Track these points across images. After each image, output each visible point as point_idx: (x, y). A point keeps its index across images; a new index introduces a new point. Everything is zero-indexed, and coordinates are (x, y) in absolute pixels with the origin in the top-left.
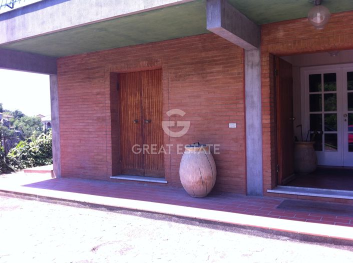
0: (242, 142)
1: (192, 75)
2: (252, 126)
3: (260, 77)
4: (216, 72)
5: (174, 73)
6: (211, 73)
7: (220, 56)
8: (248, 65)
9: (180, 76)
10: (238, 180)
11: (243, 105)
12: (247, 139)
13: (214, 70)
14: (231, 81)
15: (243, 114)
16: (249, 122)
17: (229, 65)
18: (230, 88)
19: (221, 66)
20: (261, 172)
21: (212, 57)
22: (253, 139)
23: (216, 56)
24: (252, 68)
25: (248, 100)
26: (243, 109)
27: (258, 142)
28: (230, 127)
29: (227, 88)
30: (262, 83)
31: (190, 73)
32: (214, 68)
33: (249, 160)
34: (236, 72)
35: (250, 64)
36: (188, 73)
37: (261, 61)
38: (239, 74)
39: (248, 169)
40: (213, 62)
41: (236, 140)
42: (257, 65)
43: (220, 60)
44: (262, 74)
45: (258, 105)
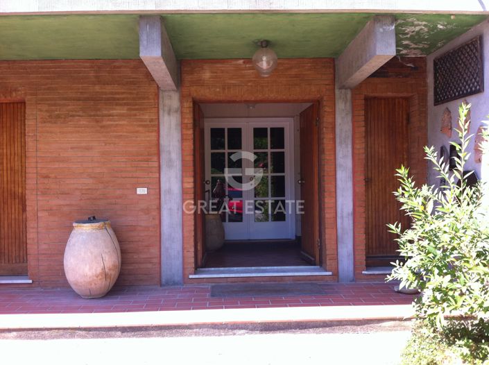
0: (155, 213)
1: (79, 116)
2: (169, 191)
3: (179, 128)
4: (117, 116)
5: (47, 111)
6: (110, 116)
7: (123, 93)
8: (164, 111)
9: (58, 117)
10: (150, 266)
11: (157, 163)
12: (162, 209)
13: (114, 111)
14: (141, 129)
15: (158, 175)
16: (164, 186)
17: (137, 107)
18: (138, 139)
19: (126, 108)
20: (181, 253)
21: (112, 93)
22: (170, 209)
23: (116, 93)
24: (169, 114)
25: (164, 157)
26: (157, 168)
27: (178, 213)
28: (138, 193)
29: (134, 139)
30: (182, 135)
31: (74, 113)
32: (115, 109)
33: (164, 237)
34: (147, 117)
35: (166, 109)
36: (71, 113)
37: (182, 107)
38: (151, 120)
39: (162, 249)
40: (112, 101)
41: (147, 211)
42: (176, 111)
43: (123, 99)
44: (182, 123)
45: (177, 164)
